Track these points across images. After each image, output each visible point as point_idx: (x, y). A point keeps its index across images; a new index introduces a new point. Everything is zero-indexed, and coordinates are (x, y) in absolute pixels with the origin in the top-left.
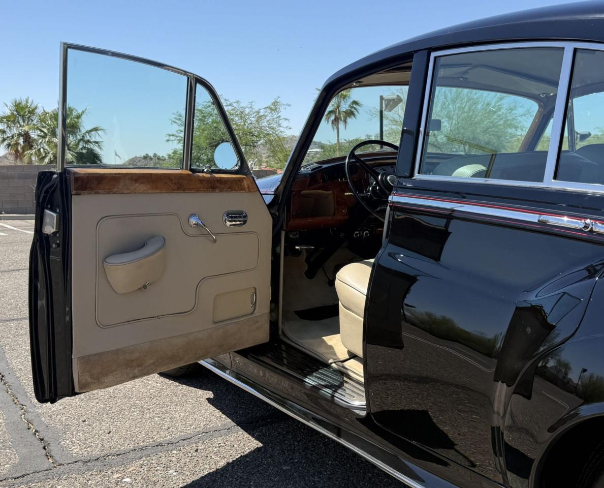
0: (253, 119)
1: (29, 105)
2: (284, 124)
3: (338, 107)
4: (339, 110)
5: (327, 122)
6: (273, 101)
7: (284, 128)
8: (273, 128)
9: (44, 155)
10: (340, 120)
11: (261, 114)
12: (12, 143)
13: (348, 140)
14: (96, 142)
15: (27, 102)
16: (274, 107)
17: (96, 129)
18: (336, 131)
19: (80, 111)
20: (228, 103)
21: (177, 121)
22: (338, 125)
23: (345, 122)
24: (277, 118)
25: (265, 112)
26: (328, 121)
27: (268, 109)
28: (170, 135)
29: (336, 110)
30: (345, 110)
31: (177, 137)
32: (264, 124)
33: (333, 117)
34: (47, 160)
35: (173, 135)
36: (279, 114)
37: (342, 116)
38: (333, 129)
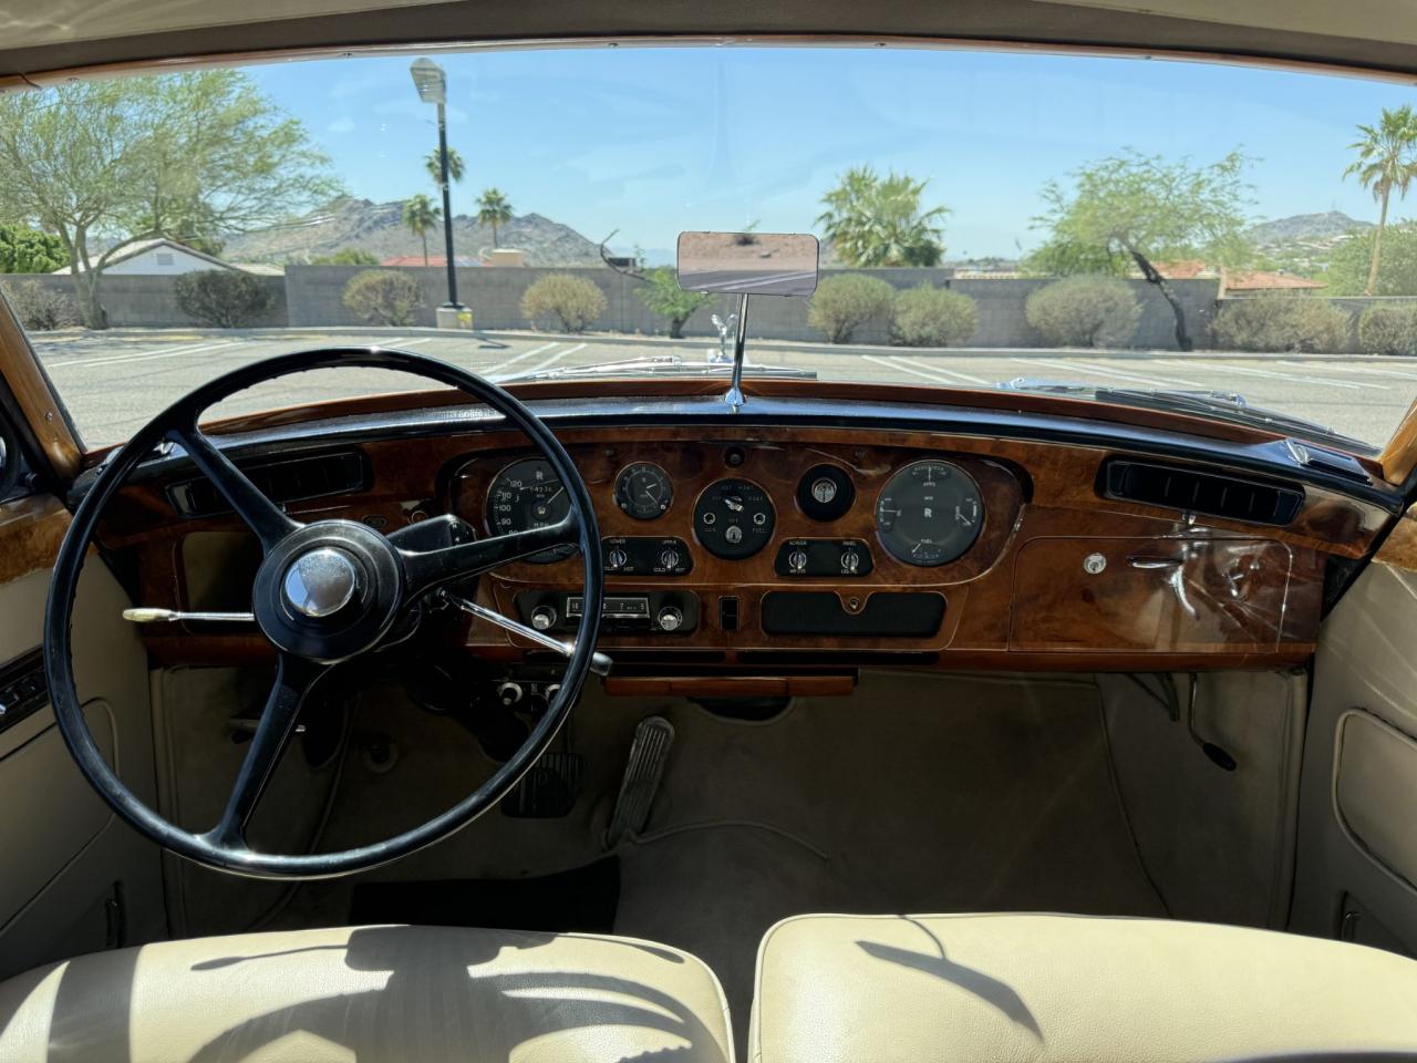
0: (1184, 188)
1: (867, 175)
2: (1245, 194)
3: (1393, 157)
4: (1393, 163)
5: (1363, 185)
6: (1229, 154)
7: (1244, 202)
8: (1221, 204)
9: (861, 250)
10: (1393, 183)
11: (1202, 177)
12: (838, 233)
13: (1408, 220)
14: (936, 231)
15: (865, 171)
16: (1229, 165)
17: (939, 211)
18: (1380, 203)
19: (919, 183)
20: (1143, 160)
21: (1048, 194)
22: (1388, 192)
23: (1405, 184)
24: (1232, 184)
25: (1211, 174)
26: (1366, 184)
27: (1216, 168)
28: (1035, 219)
29: (1388, 162)
30: (1407, 162)
31: (1046, 220)
32: (1206, 194)
33: (1378, 177)
34: (863, 259)
35: (1041, 219)
36: (1238, 177)
37: (1399, 174)
38: (1376, 199)
